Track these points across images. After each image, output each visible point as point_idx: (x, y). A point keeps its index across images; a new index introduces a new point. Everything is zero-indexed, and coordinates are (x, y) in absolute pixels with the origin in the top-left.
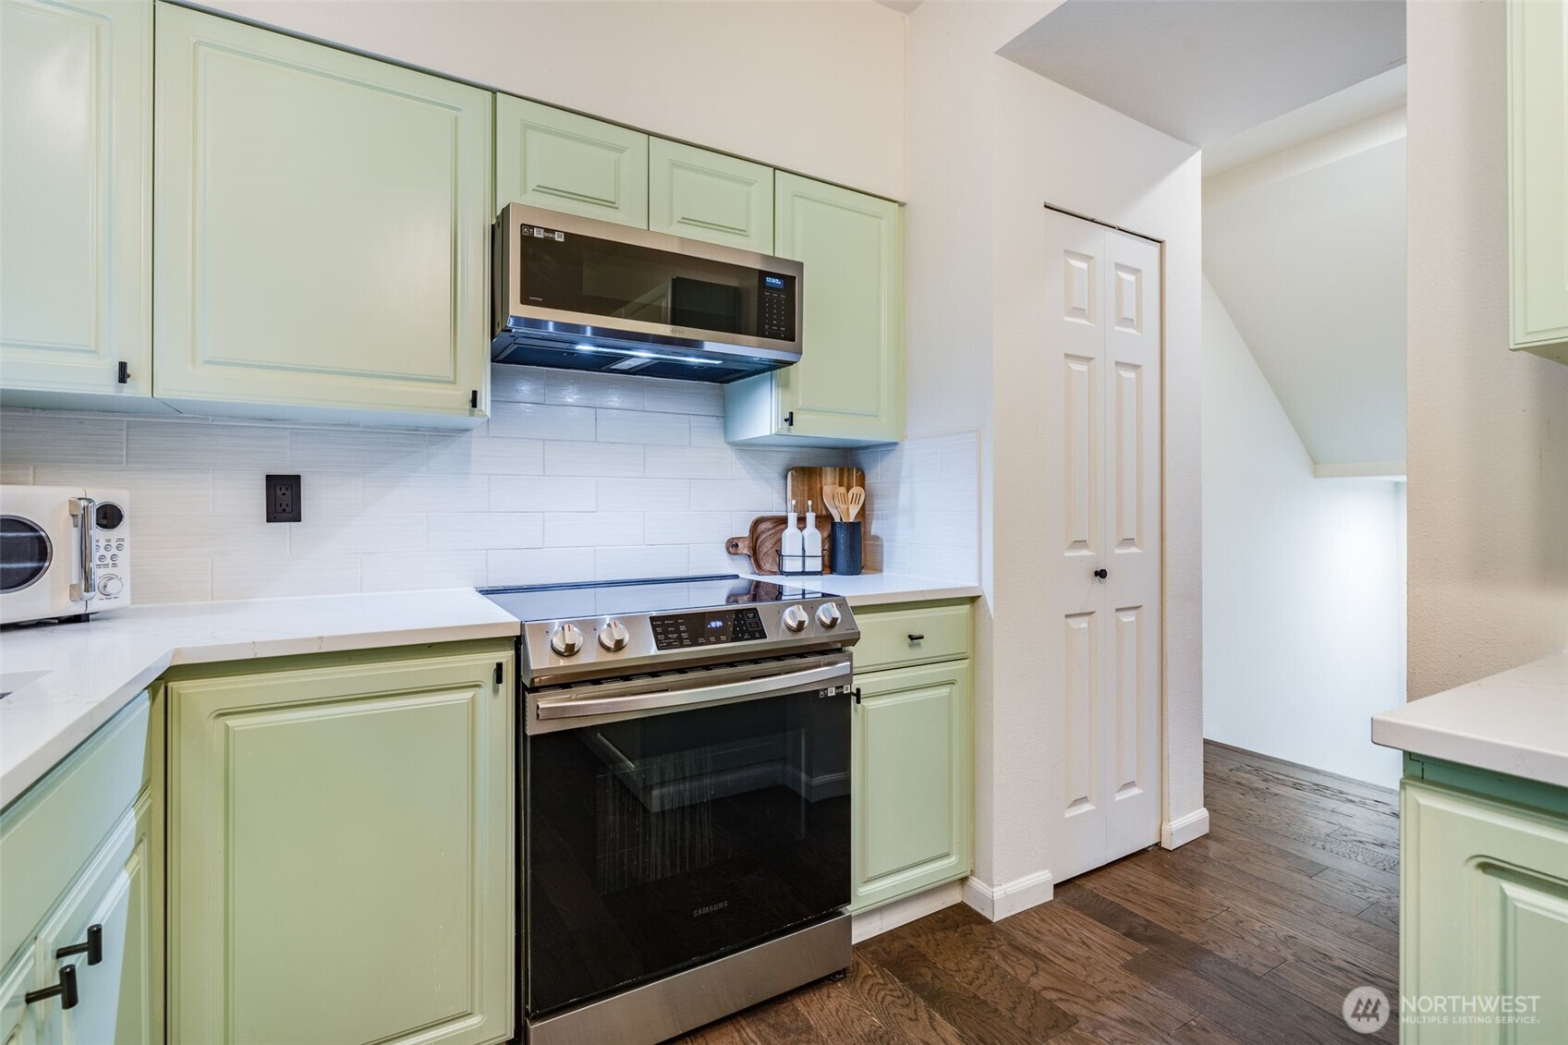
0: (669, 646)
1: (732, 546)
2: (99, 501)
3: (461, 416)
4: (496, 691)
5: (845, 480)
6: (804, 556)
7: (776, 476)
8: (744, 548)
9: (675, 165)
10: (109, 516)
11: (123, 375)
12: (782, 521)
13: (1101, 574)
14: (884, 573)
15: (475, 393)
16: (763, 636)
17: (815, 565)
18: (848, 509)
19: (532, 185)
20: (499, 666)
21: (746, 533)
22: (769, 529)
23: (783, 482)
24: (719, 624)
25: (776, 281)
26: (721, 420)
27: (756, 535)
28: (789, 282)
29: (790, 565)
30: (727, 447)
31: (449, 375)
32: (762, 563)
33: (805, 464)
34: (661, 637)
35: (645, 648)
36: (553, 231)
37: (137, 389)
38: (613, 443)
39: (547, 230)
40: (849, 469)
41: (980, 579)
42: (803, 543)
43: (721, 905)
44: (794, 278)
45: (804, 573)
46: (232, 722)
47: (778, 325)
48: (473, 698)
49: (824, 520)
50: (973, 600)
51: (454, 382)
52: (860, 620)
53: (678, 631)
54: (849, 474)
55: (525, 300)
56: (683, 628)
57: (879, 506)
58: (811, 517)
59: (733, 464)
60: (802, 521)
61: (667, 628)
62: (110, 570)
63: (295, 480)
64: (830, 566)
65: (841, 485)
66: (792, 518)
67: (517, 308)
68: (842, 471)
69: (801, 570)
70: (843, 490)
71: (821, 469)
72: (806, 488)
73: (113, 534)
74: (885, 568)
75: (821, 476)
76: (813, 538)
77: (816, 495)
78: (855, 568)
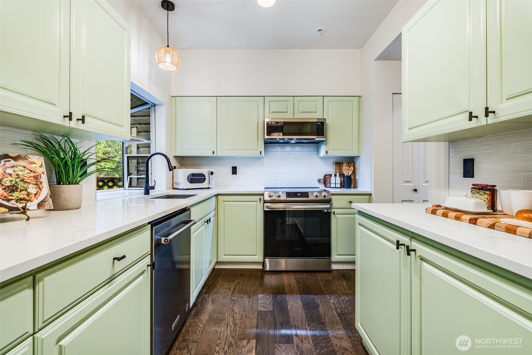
0: (289, 197)
1: (319, 181)
2: (211, 171)
3: (259, 155)
4: (260, 203)
5: (349, 165)
6: (335, 184)
7: (332, 165)
8: (322, 181)
9: (299, 101)
10: (212, 173)
11: (213, 153)
12: (331, 175)
13: (415, 190)
14: (358, 188)
15: (261, 152)
16: (309, 197)
17: (339, 186)
18: (349, 172)
19: (271, 112)
20: (260, 198)
21: (323, 178)
22: (329, 177)
23: (333, 166)
24: (300, 194)
25: (320, 123)
26: (317, 152)
27: (325, 178)
28: (322, 123)
29: (333, 185)
30: (318, 158)
31: (257, 149)
32: (327, 185)
33: (339, 162)
34: (287, 196)
35: (284, 197)
36: (272, 122)
37: (215, 155)
38: (292, 158)
39: (271, 122)
40: (350, 163)
41: (371, 190)
42: (336, 181)
43: (300, 249)
44: (324, 122)
45: (335, 188)
46: (225, 203)
47: (320, 133)
48: (257, 204)
49: (342, 175)
50: (371, 195)
51: (258, 150)
52: (333, 197)
53: (291, 195)
54: (350, 165)
55: (267, 135)
56: (292, 195)
57: (357, 172)
58: (338, 174)
59: (320, 162)
60: (335, 175)
61: (289, 194)
62: (212, 181)
63: (236, 167)
64: (342, 186)
65: (348, 166)
66: (333, 175)
67: (266, 137)
68: (348, 163)
69: (335, 187)
70: (348, 168)
71: (343, 163)
72: (339, 167)
73: (212, 176)
74: (358, 187)
75: (343, 164)
76: (338, 179)
77: (340, 170)
78: (349, 187)
